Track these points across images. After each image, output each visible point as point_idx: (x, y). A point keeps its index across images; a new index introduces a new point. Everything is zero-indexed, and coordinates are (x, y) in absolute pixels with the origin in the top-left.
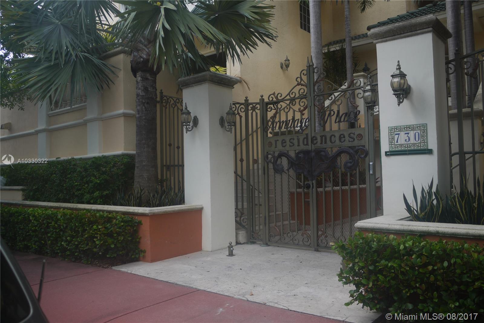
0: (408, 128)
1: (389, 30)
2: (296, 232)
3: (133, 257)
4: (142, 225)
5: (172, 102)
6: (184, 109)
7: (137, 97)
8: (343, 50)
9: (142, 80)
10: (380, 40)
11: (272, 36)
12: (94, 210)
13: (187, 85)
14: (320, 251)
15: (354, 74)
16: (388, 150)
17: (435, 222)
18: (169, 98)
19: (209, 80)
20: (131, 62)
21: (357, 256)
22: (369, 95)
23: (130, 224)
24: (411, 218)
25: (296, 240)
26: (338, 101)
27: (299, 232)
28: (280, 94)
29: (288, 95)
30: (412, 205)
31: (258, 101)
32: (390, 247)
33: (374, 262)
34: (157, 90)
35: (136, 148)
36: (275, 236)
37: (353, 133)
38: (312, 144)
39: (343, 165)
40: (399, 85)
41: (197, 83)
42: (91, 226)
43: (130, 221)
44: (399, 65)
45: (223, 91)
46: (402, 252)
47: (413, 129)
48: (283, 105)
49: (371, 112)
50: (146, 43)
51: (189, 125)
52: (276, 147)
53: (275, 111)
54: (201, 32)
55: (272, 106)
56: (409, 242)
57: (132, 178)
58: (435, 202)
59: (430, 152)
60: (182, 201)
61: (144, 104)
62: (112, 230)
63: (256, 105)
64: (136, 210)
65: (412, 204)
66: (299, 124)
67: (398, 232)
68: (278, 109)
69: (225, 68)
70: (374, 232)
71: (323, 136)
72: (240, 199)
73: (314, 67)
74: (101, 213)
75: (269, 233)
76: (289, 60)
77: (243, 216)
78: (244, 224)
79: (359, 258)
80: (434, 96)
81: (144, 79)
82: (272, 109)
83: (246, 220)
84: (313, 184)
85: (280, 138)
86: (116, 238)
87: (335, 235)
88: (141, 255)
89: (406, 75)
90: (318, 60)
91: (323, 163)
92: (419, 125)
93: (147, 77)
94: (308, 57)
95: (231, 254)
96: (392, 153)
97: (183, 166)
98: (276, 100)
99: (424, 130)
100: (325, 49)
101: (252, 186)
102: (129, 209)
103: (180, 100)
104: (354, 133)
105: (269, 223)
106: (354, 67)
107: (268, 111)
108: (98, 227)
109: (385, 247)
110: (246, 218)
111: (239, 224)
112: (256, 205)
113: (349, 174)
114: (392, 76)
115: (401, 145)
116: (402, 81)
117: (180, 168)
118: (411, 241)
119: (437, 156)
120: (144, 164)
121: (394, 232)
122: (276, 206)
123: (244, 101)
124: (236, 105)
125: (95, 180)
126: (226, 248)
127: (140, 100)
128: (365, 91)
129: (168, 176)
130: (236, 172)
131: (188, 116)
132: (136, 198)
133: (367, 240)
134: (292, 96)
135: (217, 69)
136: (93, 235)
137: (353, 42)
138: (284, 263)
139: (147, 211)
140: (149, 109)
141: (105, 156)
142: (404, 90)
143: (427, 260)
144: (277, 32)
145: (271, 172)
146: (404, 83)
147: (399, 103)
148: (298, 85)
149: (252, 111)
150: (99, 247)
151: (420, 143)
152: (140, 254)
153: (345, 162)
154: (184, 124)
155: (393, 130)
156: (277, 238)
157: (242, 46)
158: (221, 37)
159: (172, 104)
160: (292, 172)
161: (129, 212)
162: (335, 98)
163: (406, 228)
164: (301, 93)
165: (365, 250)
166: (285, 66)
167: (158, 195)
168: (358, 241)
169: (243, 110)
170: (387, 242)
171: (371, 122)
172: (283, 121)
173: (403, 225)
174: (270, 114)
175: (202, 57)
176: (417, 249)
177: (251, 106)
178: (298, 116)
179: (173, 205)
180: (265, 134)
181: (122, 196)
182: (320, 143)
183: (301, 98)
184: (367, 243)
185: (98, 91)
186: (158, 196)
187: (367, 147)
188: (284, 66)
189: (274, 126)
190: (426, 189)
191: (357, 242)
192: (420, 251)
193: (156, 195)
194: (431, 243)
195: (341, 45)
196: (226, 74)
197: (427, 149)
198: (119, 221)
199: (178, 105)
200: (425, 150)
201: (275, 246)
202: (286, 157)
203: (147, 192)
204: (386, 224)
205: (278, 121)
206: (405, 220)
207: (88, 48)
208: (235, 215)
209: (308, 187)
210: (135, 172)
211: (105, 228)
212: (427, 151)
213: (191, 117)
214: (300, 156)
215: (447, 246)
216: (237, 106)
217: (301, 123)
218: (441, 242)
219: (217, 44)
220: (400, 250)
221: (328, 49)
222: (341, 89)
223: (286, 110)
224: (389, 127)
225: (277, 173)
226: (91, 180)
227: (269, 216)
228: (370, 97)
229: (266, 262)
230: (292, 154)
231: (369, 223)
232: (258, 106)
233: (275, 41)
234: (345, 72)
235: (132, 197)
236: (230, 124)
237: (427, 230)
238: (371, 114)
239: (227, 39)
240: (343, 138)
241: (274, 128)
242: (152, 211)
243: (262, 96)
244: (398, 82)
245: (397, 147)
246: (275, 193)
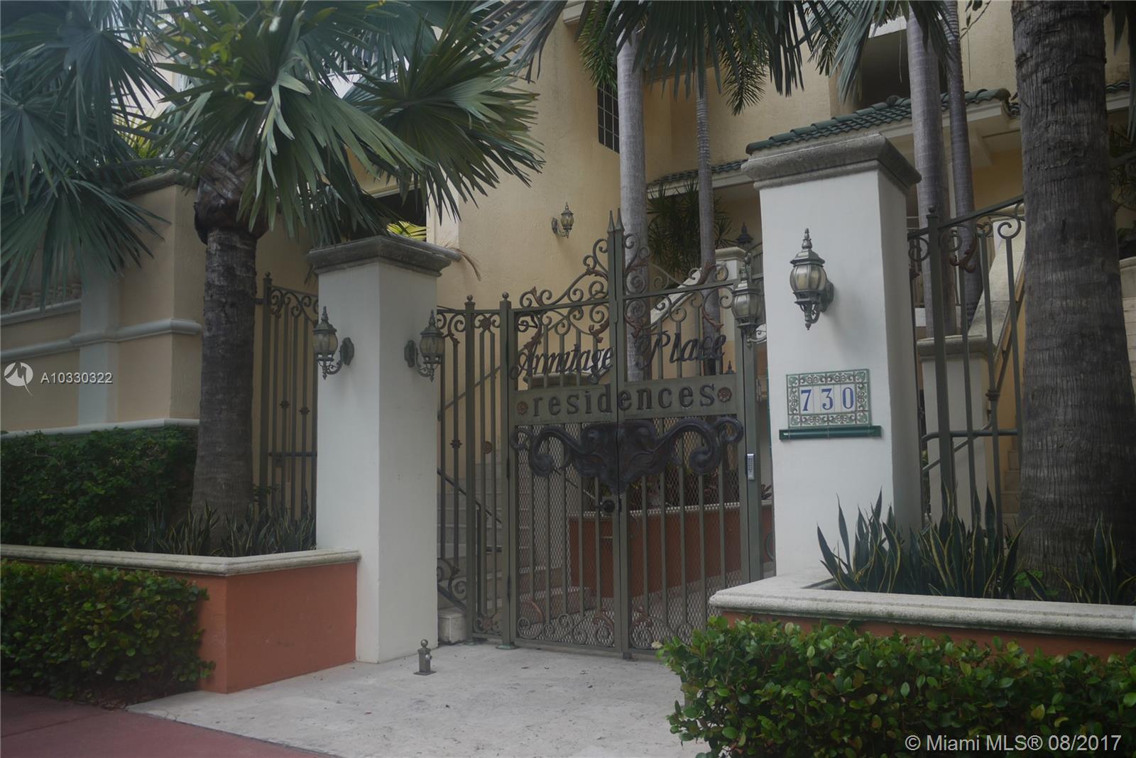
0: (829, 378)
1: (787, 161)
2: (582, 614)
3: (181, 680)
4: (208, 599)
5: (294, 303)
6: (320, 321)
7: (206, 291)
8: (693, 195)
9: (221, 250)
10: (767, 182)
11: (533, 160)
12: (88, 564)
13: (329, 264)
14: (637, 660)
15: (717, 248)
16: (786, 428)
17: (886, 592)
18: (286, 294)
19: (381, 256)
20: (194, 206)
21: (711, 673)
22: (745, 303)
23: (179, 599)
24: (835, 582)
25: (579, 633)
26: (677, 313)
27: (587, 615)
28: (547, 293)
29: (566, 297)
30: (836, 554)
31: (497, 307)
32: (785, 652)
33: (751, 688)
34: (256, 274)
35: (201, 413)
36: (531, 624)
37: (711, 385)
38: (619, 410)
39: (687, 458)
40: (807, 284)
41: (351, 261)
42: (77, 603)
43: (180, 590)
44: (807, 239)
45: (414, 281)
46: (812, 663)
47: (839, 382)
48: (555, 317)
49: (748, 340)
50: (234, 163)
51: (332, 360)
52: (536, 415)
53: (535, 330)
54: (365, 146)
55: (528, 319)
56: (826, 641)
57: (189, 484)
58: (886, 545)
59: (875, 432)
60: (309, 541)
61: (224, 307)
62: (131, 614)
63: (491, 317)
64: (195, 563)
65: (836, 550)
66: (589, 362)
67: (804, 616)
68: (543, 327)
69: (423, 228)
70: (751, 617)
71: (645, 391)
72: (450, 535)
73: (625, 233)
74: (105, 571)
75: (518, 616)
76: (572, 214)
77: (457, 577)
78: (460, 596)
79: (717, 678)
80: (884, 309)
81: (226, 247)
82: (528, 326)
83: (463, 587)
84: (620, 501)
85: (547, 394)
86: (141, 633)
87: (670, 621)
88: (204, 675)
89: (823, 262)
90: (637, 217)
91: (643, 452)
92: (852, 373)
93: (233, 244)
94: (611, 212)
95: (425, 669)
96: (794, 434)
97: (314, 455)
98: (537, 306)
99: (862, 383)
100: (654, 190)
101: (479, 505)
102: (177, 562)
103: (313, 299)
104: (713, 385)
105: (518, 594)
106: (718, 233)
107: (520, 331)
108: (96, 607)
109: (775, 651)
110: (463, 582)
111: (447, 597)
112: (488, 551)
113: (700, 479)
114: (794, 262)
115: (814, 416)
116: (815, 275)
117: (309, 460)
118: (831, 637)
119: (891, 441)
120: (220, 450)
121: (795, 615)
122: (534, 553)
123: (464, 306)
124: (445, 314)
125: (94, 488)
126: (414, 655)
127: (214, 297)
128: (735, 294)
129: (278, 481)
130: (441, 472)
131: (329, 340)
132: (197, 533)
133: (736, 635)
134: (575, 298)
135: (404, 230)
136: (82, 627)
137: (715, 177)
138: (551, 689)
139: (221, 566)
140: (236, 320)
141: (122, 430)
142: (818, 294)
143: (866, 681)
144: (543, 152)
145: (525, 470)
146: (820, 278)
147: (810, 323)
148: (589, 273)
149: (481, 329)
150: (95, 657)
151: (855, 412)
152: (199, 673)
153: (693, 451)
154: (320, 356)
155: (797, 381)
156: (537, 628)
157: (461, 178)
158: (412, 158)
159: (293, 308)
160: (572, 472)
161: (177, 569)
162: (672, 305)
163: (822, 606)
164: (594, 293)
165: (731, 660)
166: (563, 226)
167: (250, 526)
168: (714, 639)
169: (460, 327)
170: (778, 640)
171: (749, 361)
172: (553, 355)
173: (816, 600)
174: (524, 338)
175: (367, 200)
176: (844, 657)
177: (481, 317)
178: (587, 344)
179: (286, 552)
180: (511, 382)
181: (161, 527)
182: (637, 407)
183: (595, 304)
184: (735, 643)
185: (112, 270)
186: (252, 527)
187: (741, 418)
188: (561, 227)
189: (532, 365)
190: (868, 516)
191: (712, 641)
192: (850, 659)
193: (246, 527)
194: (875, 641)
195: (689, 183)
196: (425, 240)
197: (869, 426)
198: (151, 590)
199: (306, 311)
200: (865, 428)
201: (530, 648)
202: (559, 438)
203: (223, 517)
204: (780, 598)
205: (542, 355)
206: (821, 586)
207: (91, 169)
208: (438, 575)
209: (609, 508)
210: (196, 470)
211: (113, 608)
212: (869, 431)
213: (337, 342)
214: (591, 435)
215: (908, 649)
216: (449, 316)
217: (595, 360)
218: (895, 638)
219: (404, 173)
220: (808, 658)
221: (660, 191)
222: (684, 285)
223: (561, 330)
224: (787, 376)
225: (538, 475)
226: (83, 487)
227: (519, 576)
228: (746, 306)
229: (508, 688)
230: (574, 431)
231: (741, 595)
232: (496, 318)
233: (538, 171)
234: (697, 245)
235: (186, 530)
236: (430, 359)
237: (868, 610)
238: (749, 344)
239: (427, 163)
240: (689, 398)
241: (533, 371)
242: (235, 566)
243: (506, 296)
244: (806, 275)
245: (806, 420)
246: (534, 522)
